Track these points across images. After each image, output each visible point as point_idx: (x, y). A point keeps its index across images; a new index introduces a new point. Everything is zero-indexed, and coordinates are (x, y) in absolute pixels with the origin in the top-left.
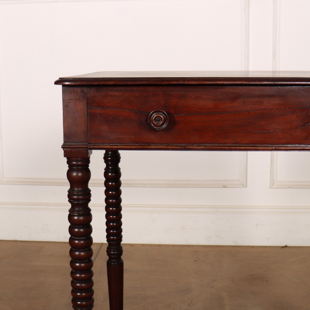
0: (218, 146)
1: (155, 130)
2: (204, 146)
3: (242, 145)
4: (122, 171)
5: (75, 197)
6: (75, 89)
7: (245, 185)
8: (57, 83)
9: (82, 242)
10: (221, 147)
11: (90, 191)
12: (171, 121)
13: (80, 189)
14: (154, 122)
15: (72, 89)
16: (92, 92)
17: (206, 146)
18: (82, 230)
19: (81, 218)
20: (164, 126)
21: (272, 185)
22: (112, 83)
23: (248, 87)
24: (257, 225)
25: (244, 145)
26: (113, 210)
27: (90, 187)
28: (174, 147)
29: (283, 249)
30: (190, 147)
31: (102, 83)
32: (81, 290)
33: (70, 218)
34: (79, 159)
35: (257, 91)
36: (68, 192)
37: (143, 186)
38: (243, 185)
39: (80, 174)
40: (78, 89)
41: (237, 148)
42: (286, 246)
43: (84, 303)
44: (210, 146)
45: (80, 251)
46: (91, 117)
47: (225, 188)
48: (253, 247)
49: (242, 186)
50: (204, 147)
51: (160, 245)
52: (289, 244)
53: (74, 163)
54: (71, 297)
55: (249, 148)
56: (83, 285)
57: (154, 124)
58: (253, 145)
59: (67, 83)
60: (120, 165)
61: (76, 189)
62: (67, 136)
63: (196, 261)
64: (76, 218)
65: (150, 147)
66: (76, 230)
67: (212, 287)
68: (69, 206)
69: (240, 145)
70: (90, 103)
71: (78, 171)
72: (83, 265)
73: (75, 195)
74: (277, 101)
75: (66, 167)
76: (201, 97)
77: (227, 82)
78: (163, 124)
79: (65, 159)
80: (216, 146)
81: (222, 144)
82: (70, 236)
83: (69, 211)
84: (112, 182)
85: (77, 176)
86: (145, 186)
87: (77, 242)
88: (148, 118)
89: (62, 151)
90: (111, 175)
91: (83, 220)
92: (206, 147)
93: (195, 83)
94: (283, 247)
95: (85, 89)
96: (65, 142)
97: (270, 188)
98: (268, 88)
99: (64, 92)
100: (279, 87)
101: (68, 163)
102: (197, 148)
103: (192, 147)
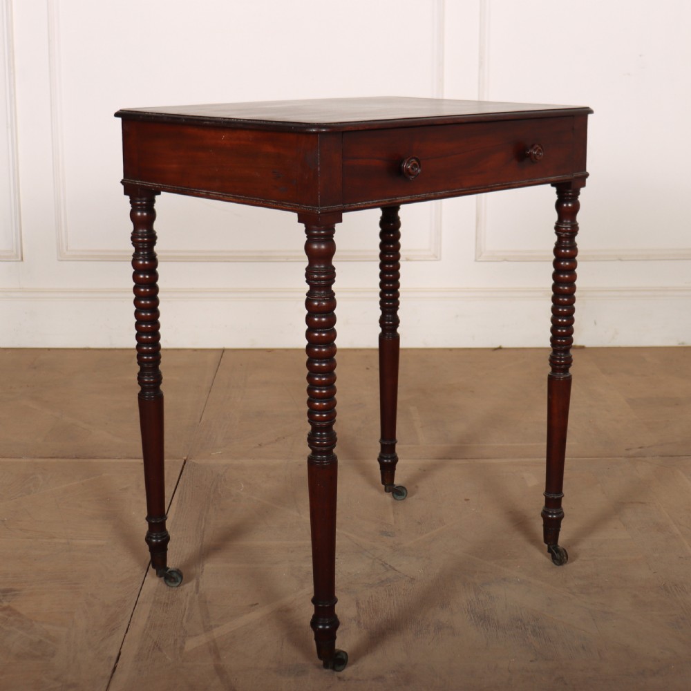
5: (315, 276)
11: (334, 269)
13: (322, 266)
21: (479, 256)
27: (334, 263)
29: (496, 352)
33: (308, 304)
36: (306, 269)
38: (436, 257)
39: (323, 247)
42: (500, 348)
47: (409, 262)
49: (435, 259)
52: (504, 345)
53: (316, 232)
70: (345, 153)
71: (320, 242)
72: (324, 365)
73: (315, 274)
85: (320, 249)
94: (495, 349)
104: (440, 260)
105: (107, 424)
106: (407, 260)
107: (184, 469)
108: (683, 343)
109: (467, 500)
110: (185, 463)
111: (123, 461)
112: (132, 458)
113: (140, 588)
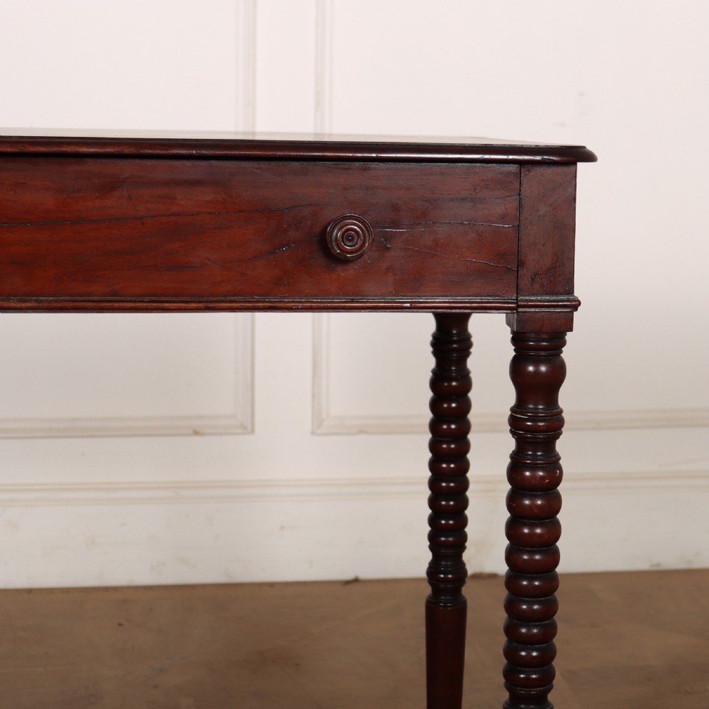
0: (69, 301)
2: (36, 301)
3: (129, 298)
7: (248, 428)
10: (76, 304)
17: (41, 301)
21: (319, 426)
23: (138, 161)
24: (282, 528)
25: (134, 298)
29: (349, 586)
35: (161, 170)
38: (245, 428)
41: (116, 305)
42: (356, 581)
44: (50, 301)
47: (200, 437)
48: (272, 585)
49: (241, 431)
51: (29, 591)
52: (364, 574)
55: (145, 304)
58: (154, 298)
63: (120, 625)
67: (156, 687)
69: (122, 298)
74: (206, 195)
76: (24, 183)
77: (88, 148)
80: (65, 301)
81: (79, 295)
92: (41, 304)
93: (9, 149)
94: (348, 583)
97: (313, 433)
98: (188, 163)
100: (214, 163)
102: (19, 305)
104: (253, 431)
106: (196, 433)
108: (658, 565)
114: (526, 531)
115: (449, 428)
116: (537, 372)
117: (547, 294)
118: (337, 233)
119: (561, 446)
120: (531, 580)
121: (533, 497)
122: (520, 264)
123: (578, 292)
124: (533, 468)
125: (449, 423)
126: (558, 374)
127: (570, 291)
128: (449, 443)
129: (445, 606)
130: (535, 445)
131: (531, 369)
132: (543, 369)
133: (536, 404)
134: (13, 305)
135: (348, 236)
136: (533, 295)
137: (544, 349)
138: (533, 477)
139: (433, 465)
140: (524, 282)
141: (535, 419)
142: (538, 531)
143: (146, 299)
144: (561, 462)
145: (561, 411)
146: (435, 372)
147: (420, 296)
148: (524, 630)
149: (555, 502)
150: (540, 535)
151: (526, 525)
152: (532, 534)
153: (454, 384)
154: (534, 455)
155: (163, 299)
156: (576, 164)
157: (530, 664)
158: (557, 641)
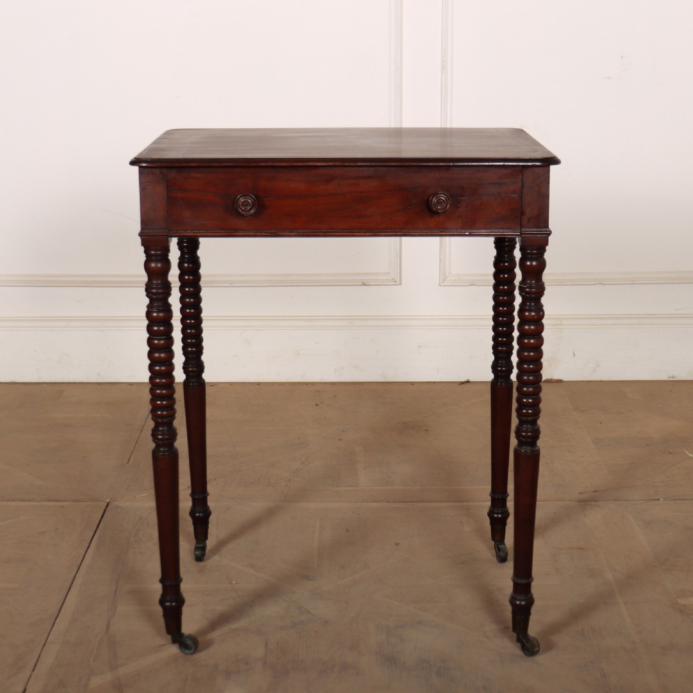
1: (243, 215)
4: (201, 260)
5: (154, 291)
6: (154, 170)
7: (398, 282)
8: (132, 163)
9: (162, 342)
12: (260, 206)
13: (159, 282)
14: (241, 206)
15: (150, 170)
16: (172, 174)
18: (162, 328)
19: (161, 315)
20: (252, 211)
21: (443, 280)
22: (194, 164)
23: (343, 168)
24: (420, 346)
26: (190, 312)
28: (264, 234)
29: (463, 386)
30: (281, 234)
31: (184, 165)
32: (161, 397)
33: (148, 315)
34: (159, 248)
37: (229, 285)
38: (396, 281)
39: (159, 265)
40: (157, 171)
42: (467, 382)
43: (165, 413)
45: (160, 353)
46: (171, 201)
47: (367, 287)
48: (413, 383)
49: (394, 283)
50: (296, 234)
51: (259, 384)
52: (472, 379)
53: (153, 252)
54: (150, 407)
56: (164, 392)
57: (241, 209)
59: (144, 165)
60: (199, 253)
61: (155, 282)
62: (145, 222)
63: (317, 405)
64: (155, 314)
65: (237, 234)
66: (155, 328)
67: (340, 440)
68: (147, 301)
70: (170, 186)
71: (156, 261)
72: (163, 368)
73: (154, 288)
74: (374, 183)
75: (143, 257)
78: (250, 209)
79: (142, 249)
82: (148, 335)
83: (147, 307)
84: (189, 275)
85: (156, 267)
86: (233, 285)
87: (156, 342)
88: (235, 202)
89: (139, 240)
90: (188, 266)
91: (163, 316)
94: (462, 383)
95: (164, 170)
96: (142, 229)
97: (440, 285)
99: (140, 173)
101: (145, 252)
103: (283, 234)
104: (400, 284)
105: (28, 465)
106: (364, 284)
107: (106, 513)
109: (397, 544)
110: (107, 506)
111: (42, 503)
112: (52, 501)
113: (50, 629)
114: (526, 341)
115: (504, 288)
116: (531, 265)
117: (536, 228)
118: (434, 200)
119: (544, 300)
120: (529, 365)
121: (530, 325)
122: (523, 213)
123: (551, 227)
124: (530, 311)
125: (504, 286)
126: (542, 265)
127: (547, 226)
128: (503, 297)
129: (501, 385)
130: (531, 300)
131: (528, 263)
132: (534, 263)
133: (531, 280)
134: (286, 234)
135: (439, 202)
136: (529, 228)
137: (535, 254)
138: (529, 315)
139: (495, 308)
140: (525, 222)
141: (530, 287)
142: (532, 341)
143: (347, 231)
144: (544, 308)
145: (544, 284)
146: (496, 258)
147: (474, 229)
148: (525, 389)
149: (541, 328)
150: (532, 343)
151: (526, 338)
152: (529, 343)
153: (506, 264)
154: (530, 305)
155: (354, 231)
156: (549, 166)
157: (528, 406)
158: (542, 395)
